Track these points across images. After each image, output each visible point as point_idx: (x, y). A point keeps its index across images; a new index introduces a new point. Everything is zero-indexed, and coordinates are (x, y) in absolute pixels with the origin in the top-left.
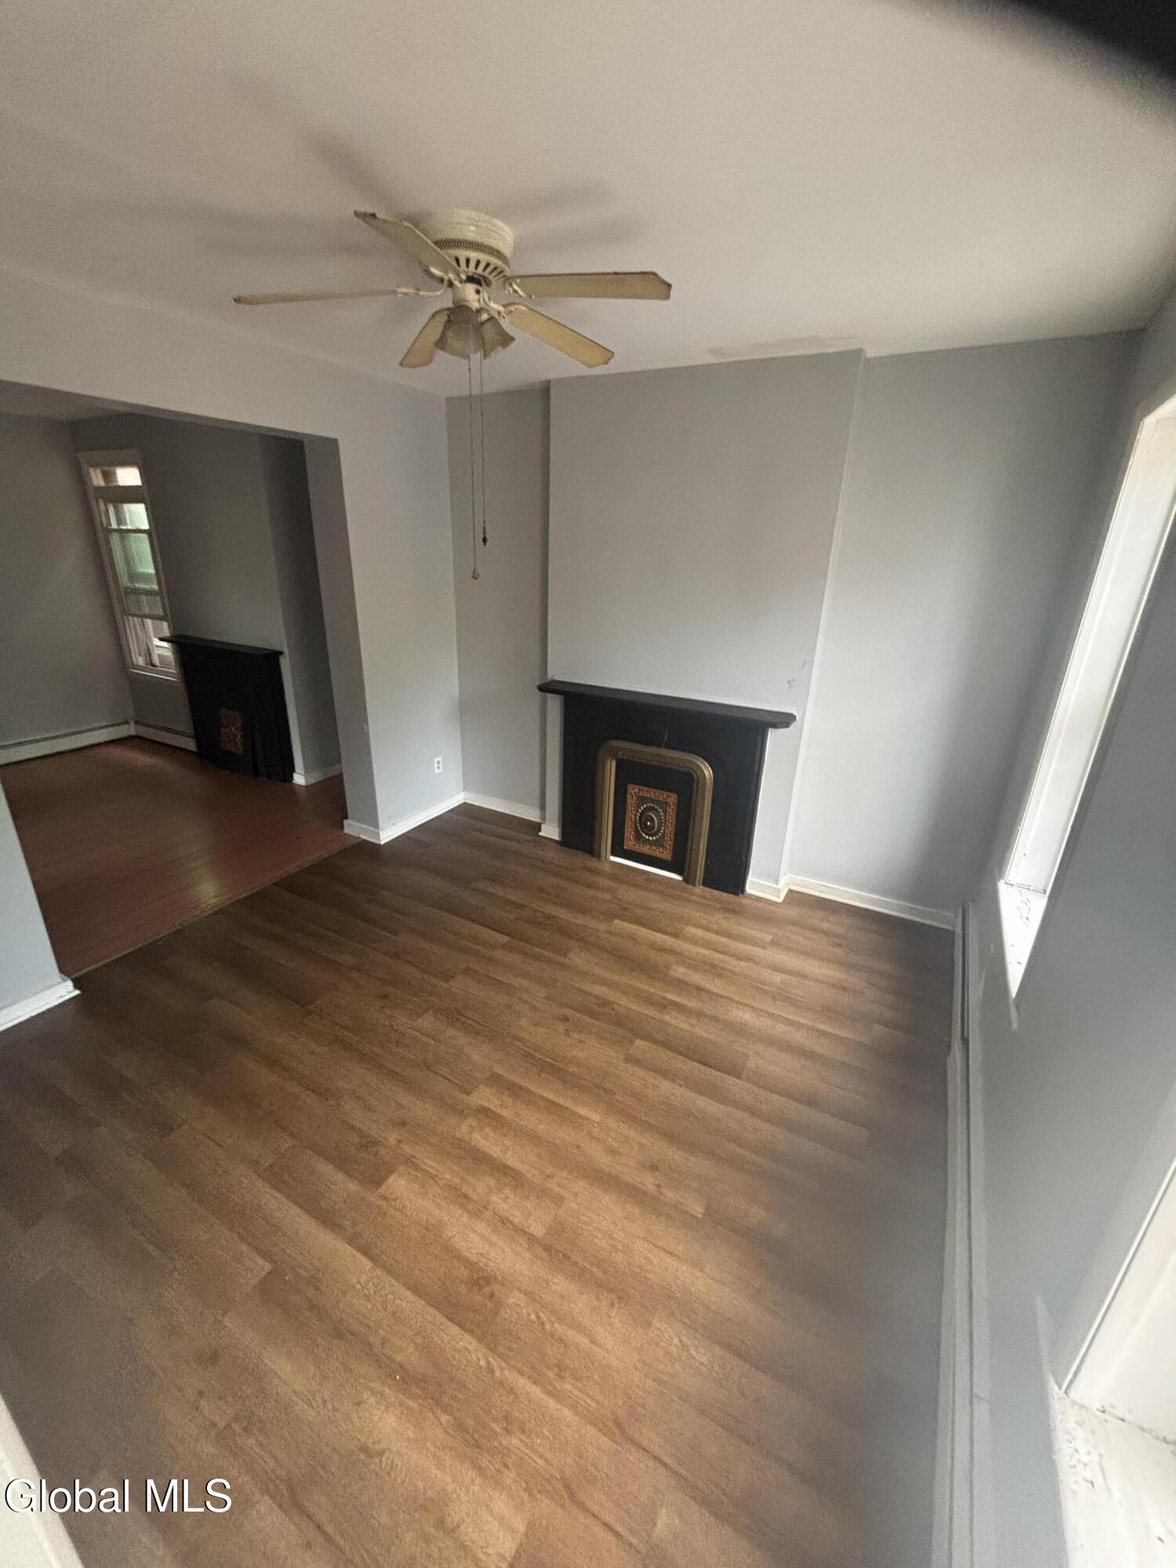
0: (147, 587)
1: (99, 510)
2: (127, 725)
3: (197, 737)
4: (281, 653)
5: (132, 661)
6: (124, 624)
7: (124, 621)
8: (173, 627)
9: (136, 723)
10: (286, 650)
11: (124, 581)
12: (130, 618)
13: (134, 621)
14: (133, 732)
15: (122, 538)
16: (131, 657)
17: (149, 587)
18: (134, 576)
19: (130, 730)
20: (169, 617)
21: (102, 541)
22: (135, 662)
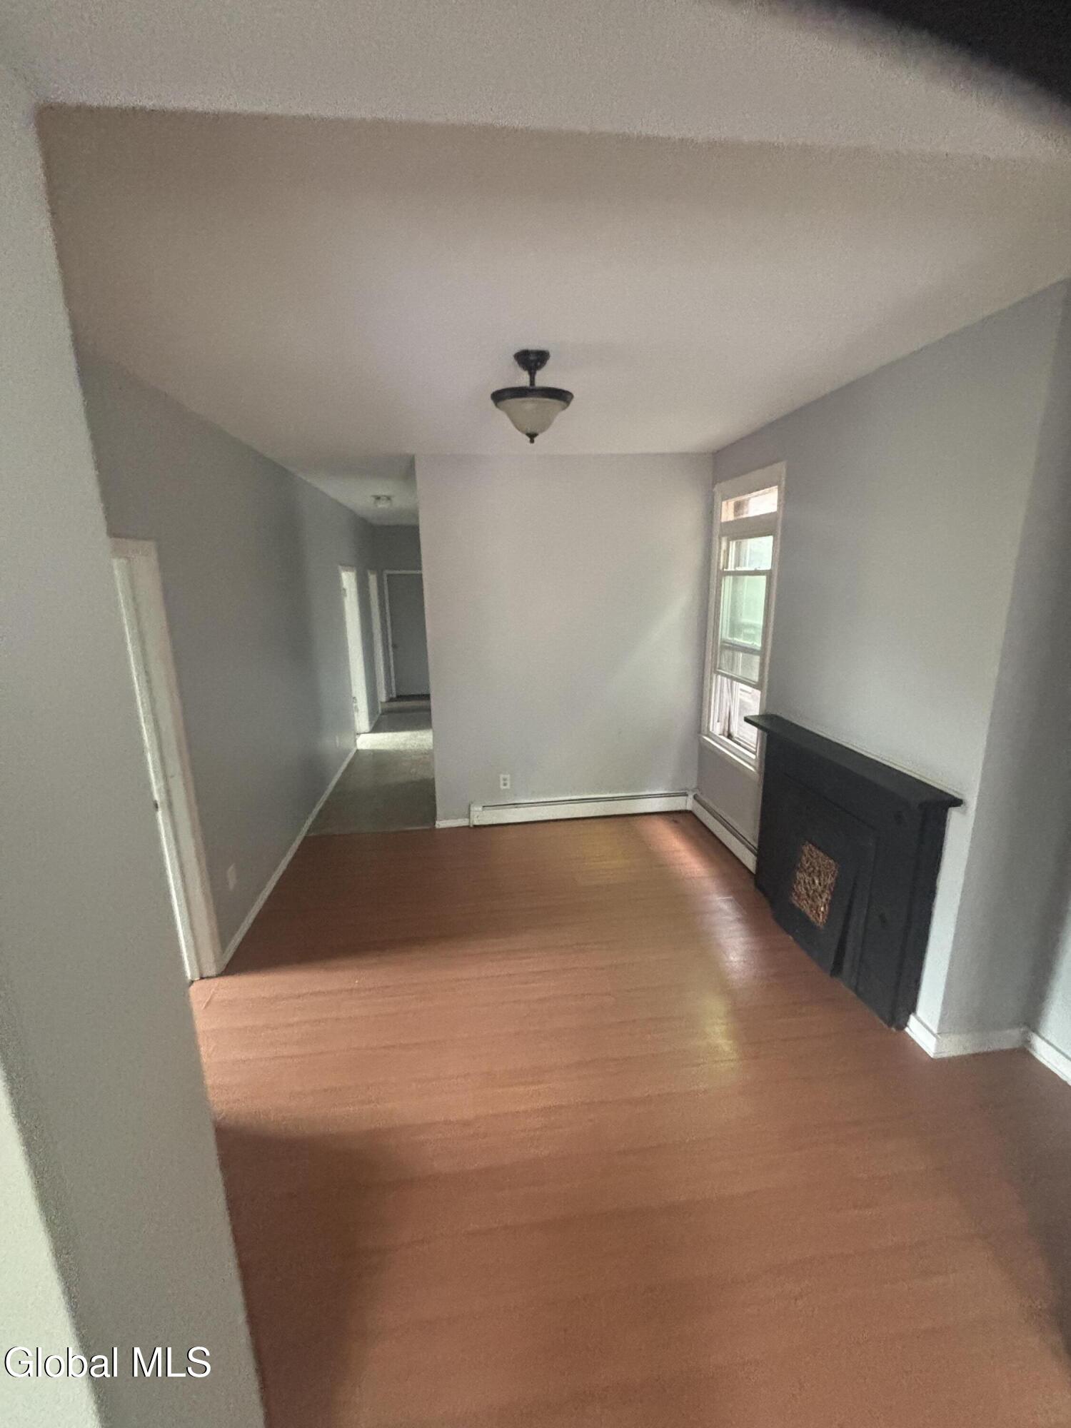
0: (748, 643)
1: (720, 548)
2: (685, 797)
3: (760, 854)
4: (957, 802)
5: (708, 728)
6: (711, 683)
7: (711, 679)
8: (768, 700)
9: (695, 797)
10: (972, 801)
11: (724, 633)
12: (719, 677)
13: (722, 681)
14: (689, 808)
15: (735, 582)
16: (709, 723)
17: (750, 643)
18: (735, 628)
19: (686, 803)
20: (765, 687)
21: (713, 582)
22: (711, 730)
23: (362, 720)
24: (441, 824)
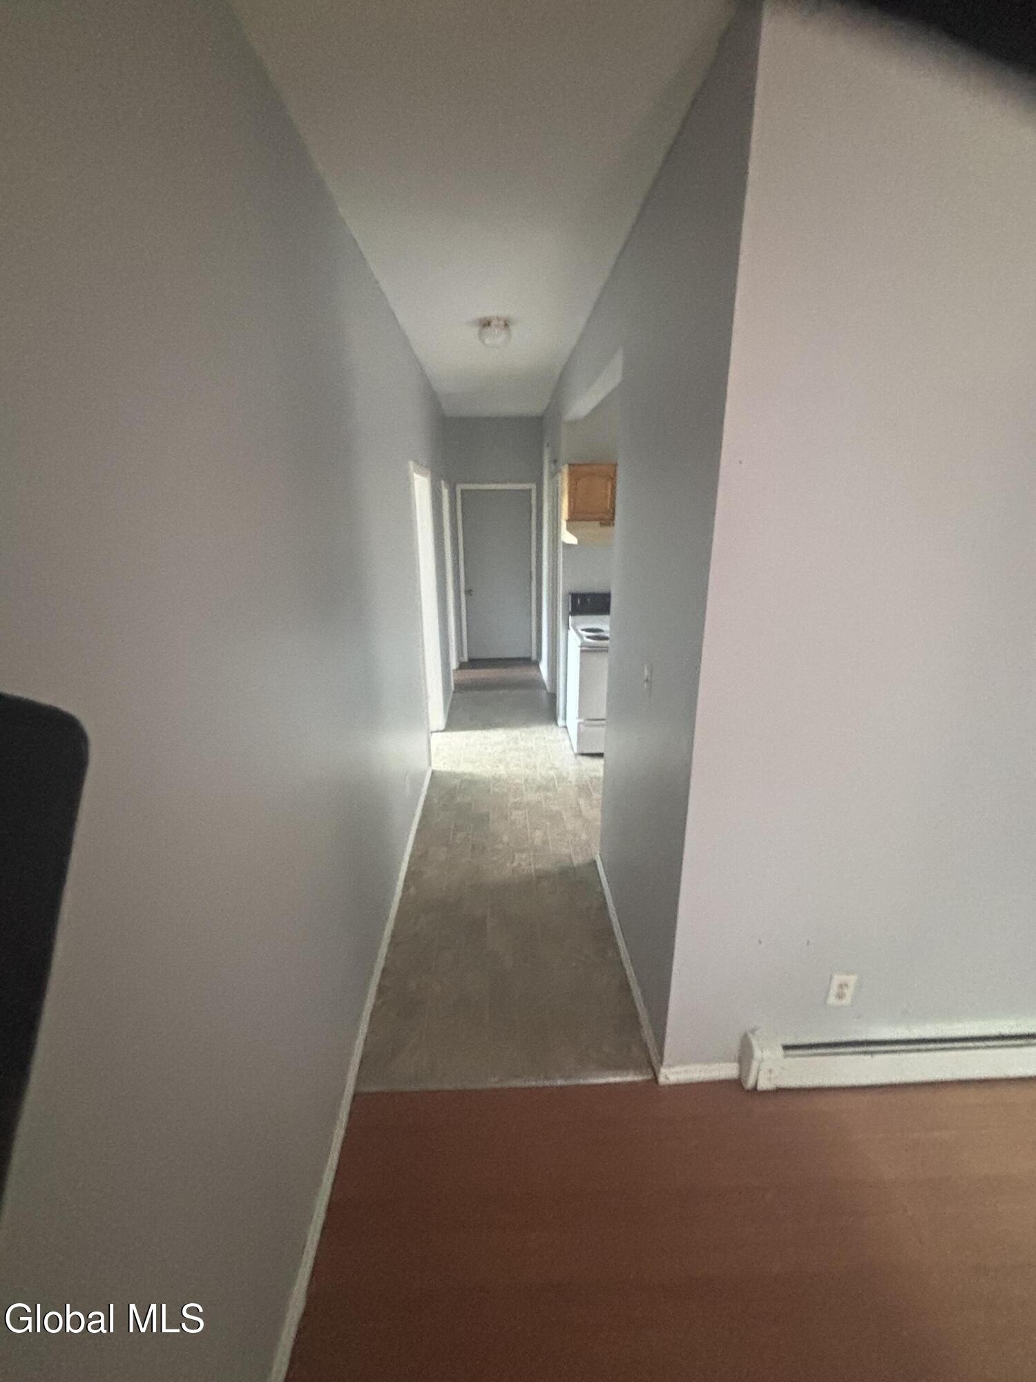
23: (436, 712)
24: (671, 1075)
